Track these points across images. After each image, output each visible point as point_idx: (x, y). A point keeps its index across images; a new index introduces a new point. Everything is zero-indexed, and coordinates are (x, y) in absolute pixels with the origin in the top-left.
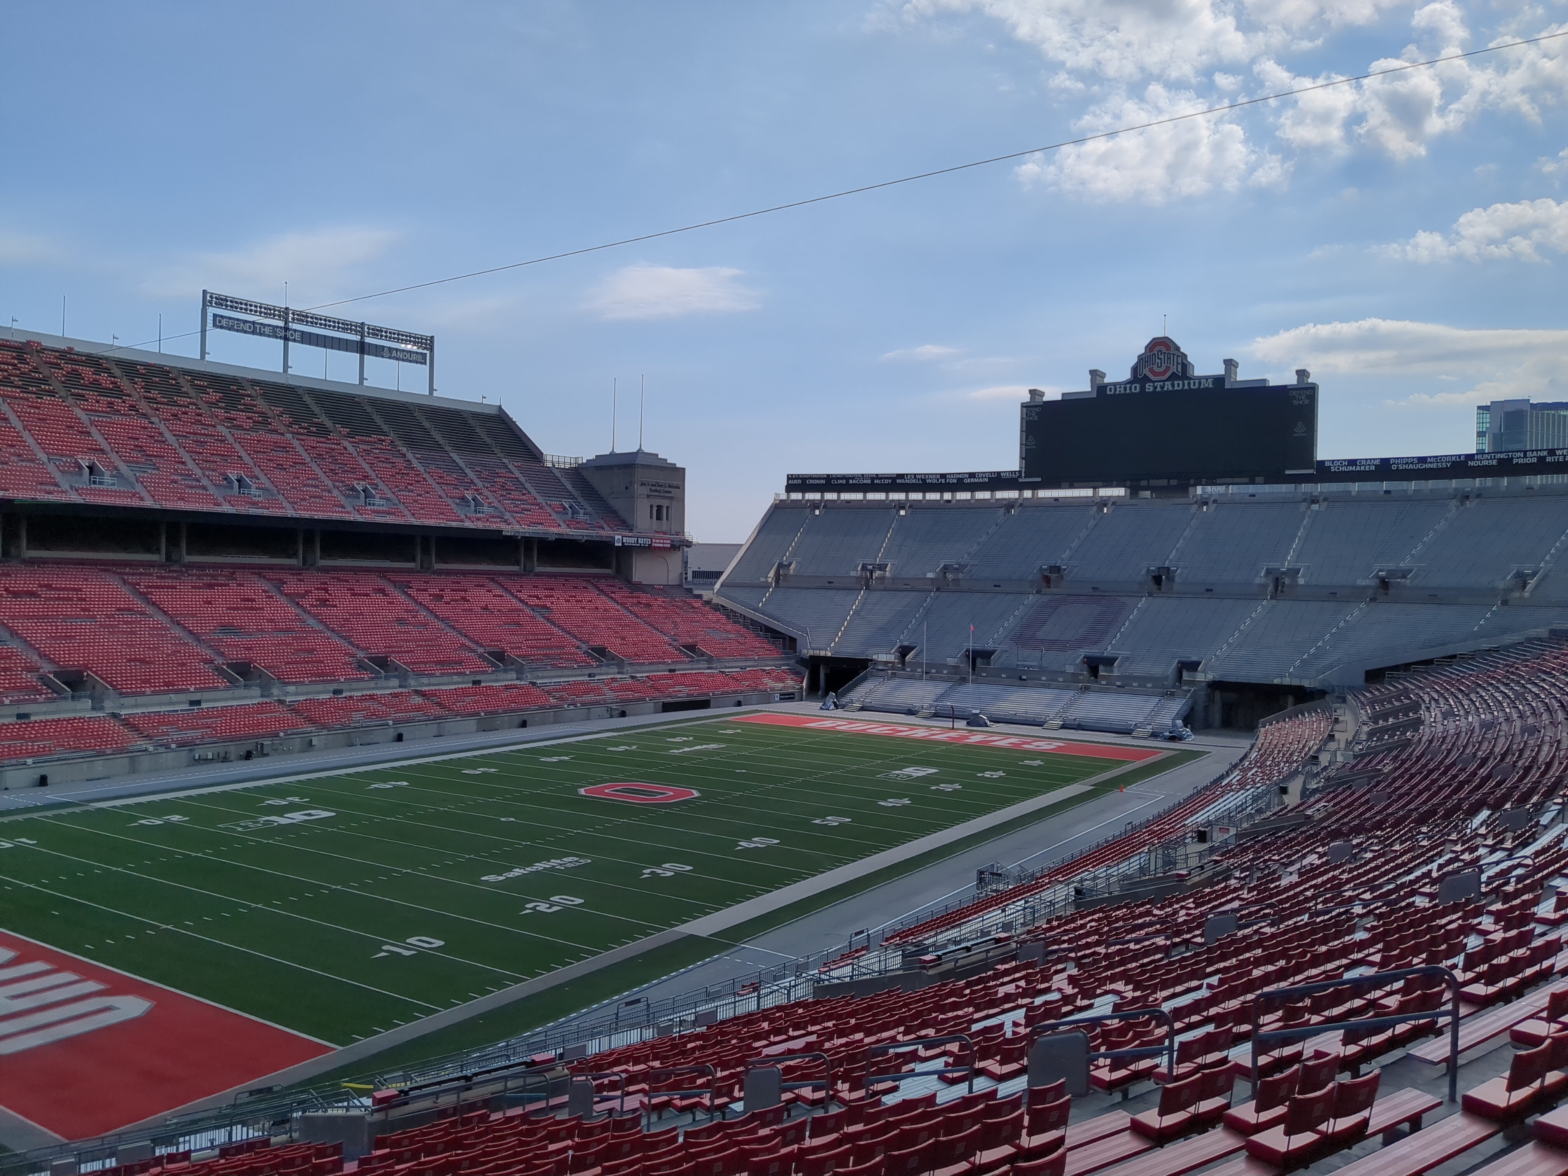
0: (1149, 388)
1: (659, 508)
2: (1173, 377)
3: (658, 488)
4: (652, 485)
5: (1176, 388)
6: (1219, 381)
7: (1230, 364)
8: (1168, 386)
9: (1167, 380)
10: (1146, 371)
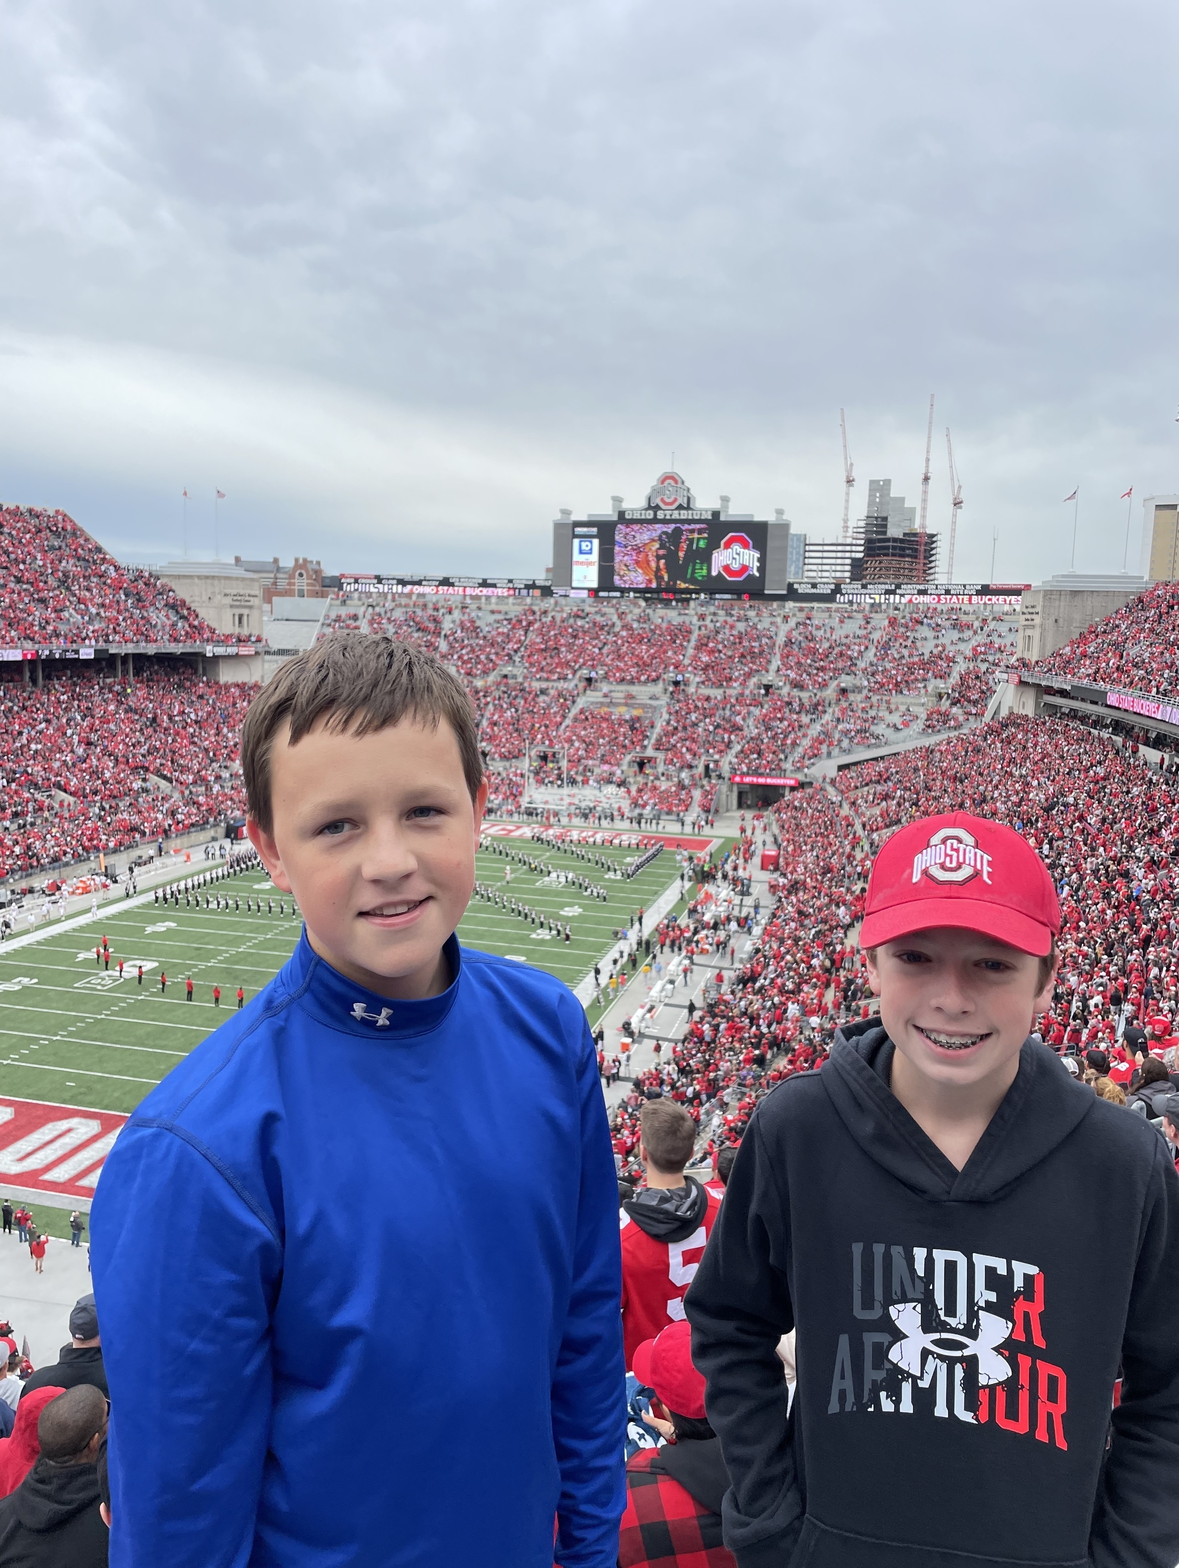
0: (660, 515)
1: (241, 617)
2: (680, 507)
3: (239, 598)
4: (234, 595)
5: (682, 517)
6: (716, 514)
7: (725, 500)
8: (676, 515)
9: (676, 509)
10: (657, 501)
